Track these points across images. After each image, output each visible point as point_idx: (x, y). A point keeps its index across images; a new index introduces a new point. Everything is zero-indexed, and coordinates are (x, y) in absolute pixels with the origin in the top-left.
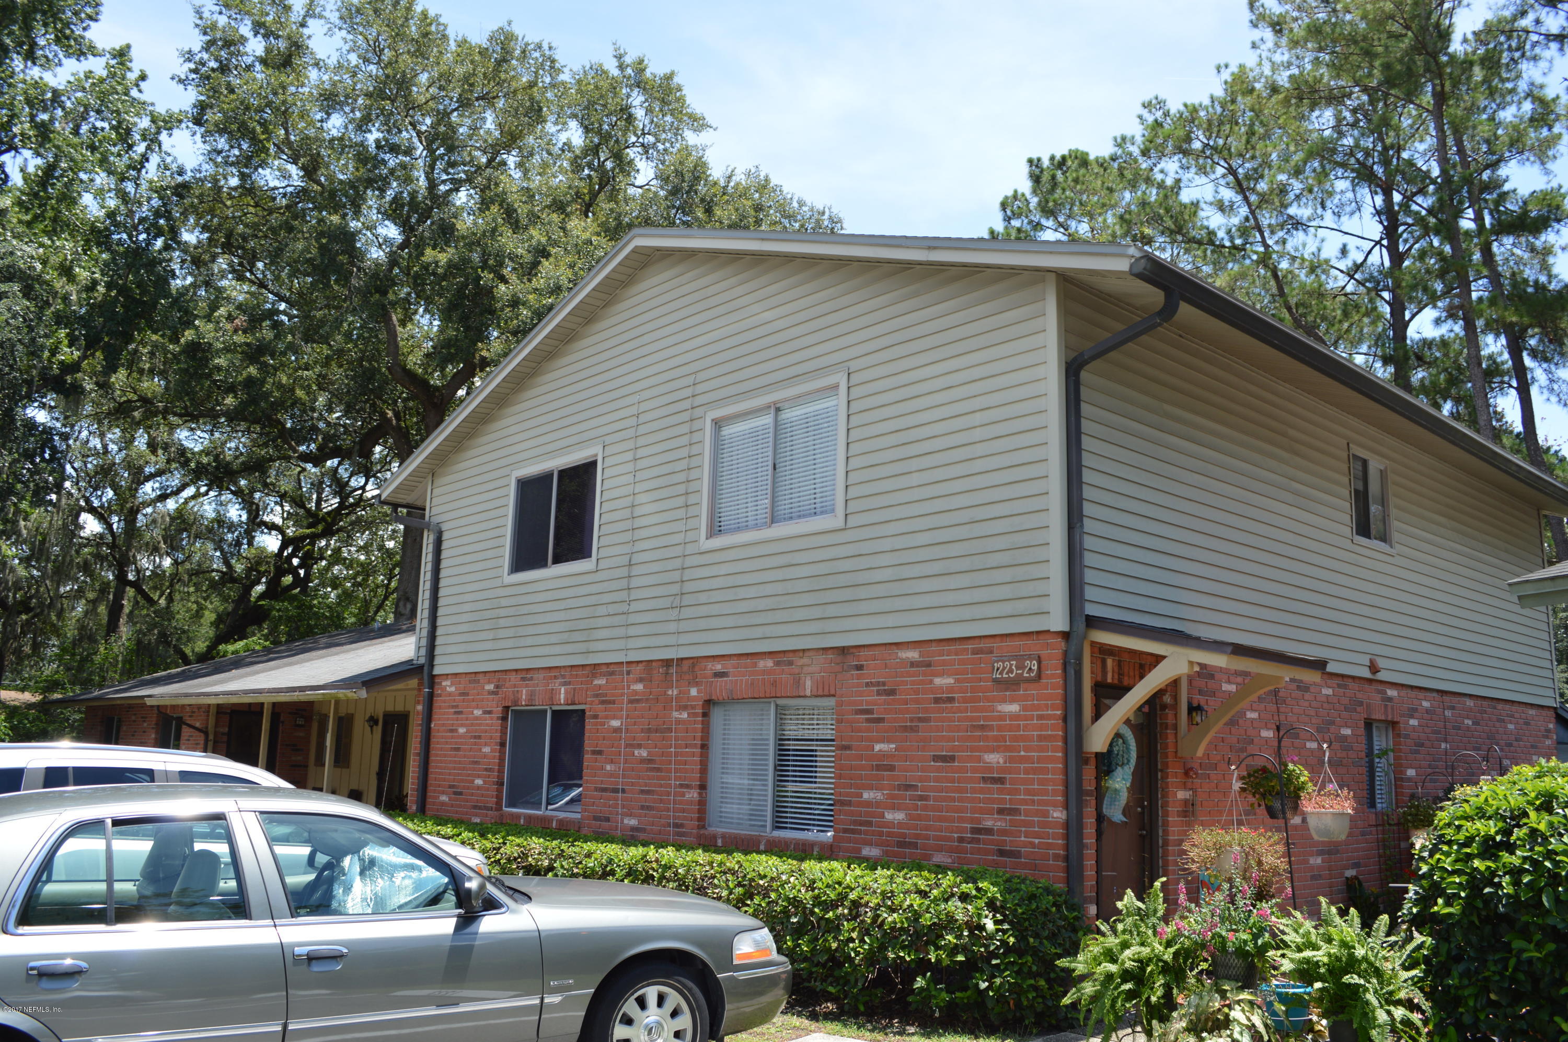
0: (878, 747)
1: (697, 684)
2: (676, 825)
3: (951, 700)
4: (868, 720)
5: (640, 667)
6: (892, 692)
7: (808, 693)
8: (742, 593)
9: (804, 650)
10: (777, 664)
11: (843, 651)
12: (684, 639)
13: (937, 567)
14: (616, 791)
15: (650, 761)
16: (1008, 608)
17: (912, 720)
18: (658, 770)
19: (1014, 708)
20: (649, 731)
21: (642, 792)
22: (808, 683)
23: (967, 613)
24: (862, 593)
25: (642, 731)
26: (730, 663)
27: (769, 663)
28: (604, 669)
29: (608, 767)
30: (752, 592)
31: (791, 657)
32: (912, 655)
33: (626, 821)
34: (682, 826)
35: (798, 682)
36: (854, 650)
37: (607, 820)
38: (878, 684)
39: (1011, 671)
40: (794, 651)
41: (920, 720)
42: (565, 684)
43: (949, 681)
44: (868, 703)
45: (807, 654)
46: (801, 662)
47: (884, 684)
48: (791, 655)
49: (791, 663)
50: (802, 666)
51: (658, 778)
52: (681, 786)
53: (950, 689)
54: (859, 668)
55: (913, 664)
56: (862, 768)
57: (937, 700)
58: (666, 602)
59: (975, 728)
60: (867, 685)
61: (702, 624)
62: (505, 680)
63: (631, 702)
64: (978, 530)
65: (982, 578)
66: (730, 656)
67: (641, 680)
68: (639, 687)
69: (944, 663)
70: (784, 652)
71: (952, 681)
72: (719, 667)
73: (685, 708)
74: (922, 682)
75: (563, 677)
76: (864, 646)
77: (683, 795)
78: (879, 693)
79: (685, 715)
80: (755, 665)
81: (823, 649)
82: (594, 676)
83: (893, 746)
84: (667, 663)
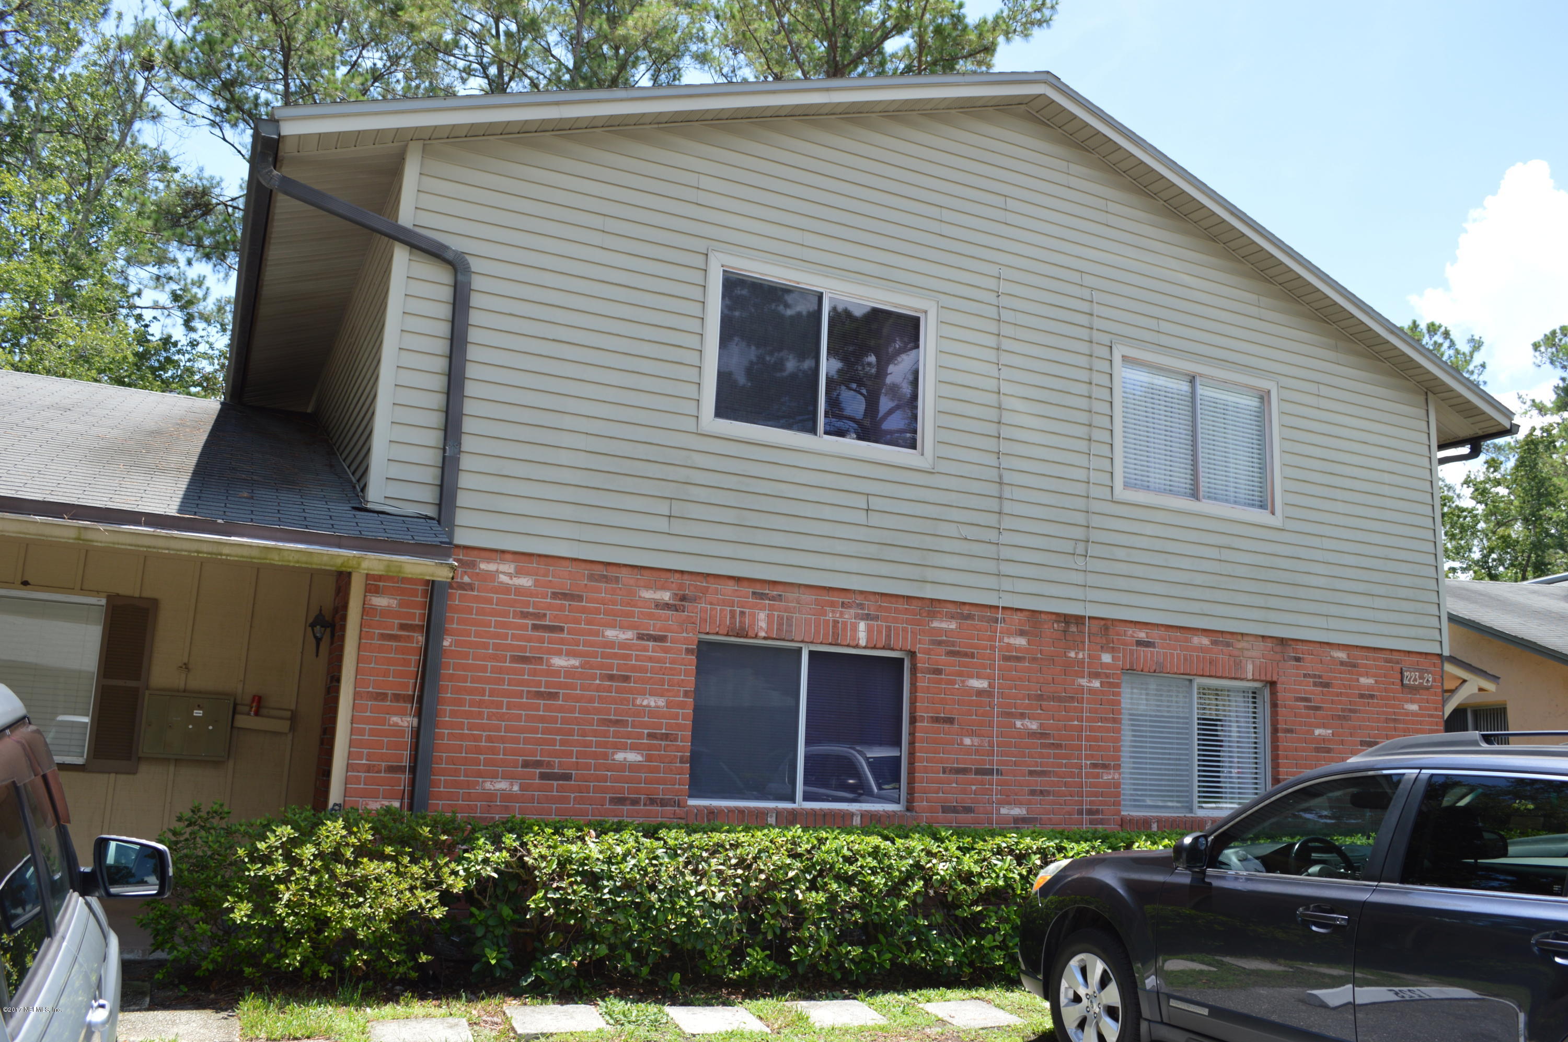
0: (1317, 732)
1: (1113, 650)
2: (1090, 812)
3: (1372, 697)
4: (1307, 708)
5: (1016, 617)
6: (1327, 685)
7: (1250, 676)
8: (1174, 562)
9: (1242, 634)
10: (1214, 643)
11: (1282, 642)
12: (1092, 595)
13: (1361, 587)
14: (990, 772)
15: (1043, 735)
16: (1412, 632)
17: (1343, 710)
18: (1059, 746)
19: (1414, 707)
20: (1040, 697)
21: (1031, 773)
22: (1250, 667)
23: (1385, 629)
24: (1302, 592)
25: (1029, 697)
26: (1156, 633)
27: (1205, 641)
28: (952, 609)
29: (967, 741)
30: (1185, 563)
31: (1229, 639)
32: (1342, 655)
33: (1004, 811)
34: (1097, 812)
35: (1238, 665)
36: (1292, 643)
37: (968, 810)
38: (1315, 676)
39: (1415, 680)
40: (1232, 633)
41: (1351, 711)
42: (867, 617)
43: (1371, 681)
44: (1306, 692)
45: (1246, 638)
46: (1240, 645)
47: (1320, 677)
48: (1229, 636)
49: (1228, 645)
50: (1242, 649)
51: (1056, 756)
52: (1094, 766)
53: (1370, 688)
54: (1298, 659)
55: (1342, 663)
56: (1304, 750)
57: (1362, 696)
58: (1068, 547)
59: (1387, 720)
60: (1305, 676)
61: (1122, 583)
62: (705, 591)
63: (1006, 658)
64: (1391, 566)
65: (1395, 605)
66: (1158, 625)
67: (1022, 633)
68: (1021, 641)
69: (1366, 666)
70: (1222, 632)
71: (1373, 682)
72: (1142, 635)
73: (1094, 675)
74: (1350, 680)
75: (861, 606)
76: (1302, 641)
77: (1097, 776)
78: (1315, 684)
79: (1096, 684)
80: (1187, 640)
81: (1263, 637)
82: (933, 615)
83: (1330, 731)
84: (1067, 619)
